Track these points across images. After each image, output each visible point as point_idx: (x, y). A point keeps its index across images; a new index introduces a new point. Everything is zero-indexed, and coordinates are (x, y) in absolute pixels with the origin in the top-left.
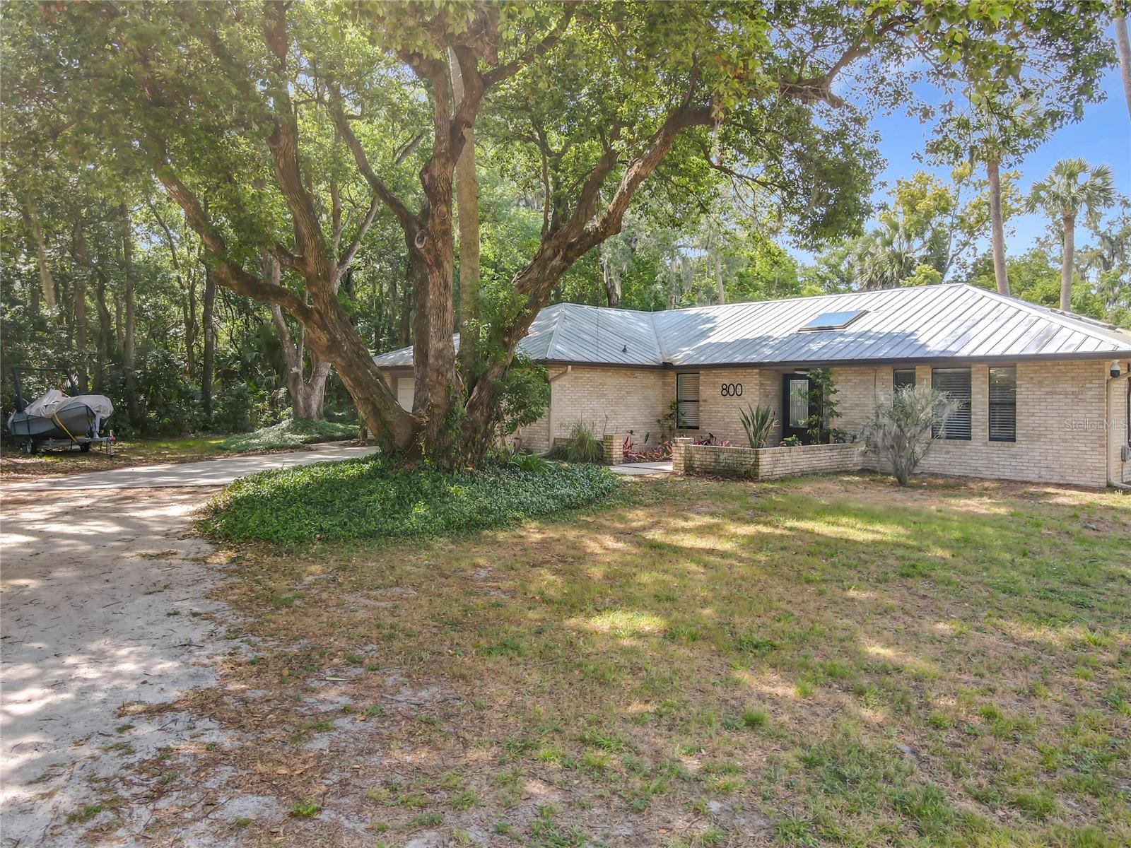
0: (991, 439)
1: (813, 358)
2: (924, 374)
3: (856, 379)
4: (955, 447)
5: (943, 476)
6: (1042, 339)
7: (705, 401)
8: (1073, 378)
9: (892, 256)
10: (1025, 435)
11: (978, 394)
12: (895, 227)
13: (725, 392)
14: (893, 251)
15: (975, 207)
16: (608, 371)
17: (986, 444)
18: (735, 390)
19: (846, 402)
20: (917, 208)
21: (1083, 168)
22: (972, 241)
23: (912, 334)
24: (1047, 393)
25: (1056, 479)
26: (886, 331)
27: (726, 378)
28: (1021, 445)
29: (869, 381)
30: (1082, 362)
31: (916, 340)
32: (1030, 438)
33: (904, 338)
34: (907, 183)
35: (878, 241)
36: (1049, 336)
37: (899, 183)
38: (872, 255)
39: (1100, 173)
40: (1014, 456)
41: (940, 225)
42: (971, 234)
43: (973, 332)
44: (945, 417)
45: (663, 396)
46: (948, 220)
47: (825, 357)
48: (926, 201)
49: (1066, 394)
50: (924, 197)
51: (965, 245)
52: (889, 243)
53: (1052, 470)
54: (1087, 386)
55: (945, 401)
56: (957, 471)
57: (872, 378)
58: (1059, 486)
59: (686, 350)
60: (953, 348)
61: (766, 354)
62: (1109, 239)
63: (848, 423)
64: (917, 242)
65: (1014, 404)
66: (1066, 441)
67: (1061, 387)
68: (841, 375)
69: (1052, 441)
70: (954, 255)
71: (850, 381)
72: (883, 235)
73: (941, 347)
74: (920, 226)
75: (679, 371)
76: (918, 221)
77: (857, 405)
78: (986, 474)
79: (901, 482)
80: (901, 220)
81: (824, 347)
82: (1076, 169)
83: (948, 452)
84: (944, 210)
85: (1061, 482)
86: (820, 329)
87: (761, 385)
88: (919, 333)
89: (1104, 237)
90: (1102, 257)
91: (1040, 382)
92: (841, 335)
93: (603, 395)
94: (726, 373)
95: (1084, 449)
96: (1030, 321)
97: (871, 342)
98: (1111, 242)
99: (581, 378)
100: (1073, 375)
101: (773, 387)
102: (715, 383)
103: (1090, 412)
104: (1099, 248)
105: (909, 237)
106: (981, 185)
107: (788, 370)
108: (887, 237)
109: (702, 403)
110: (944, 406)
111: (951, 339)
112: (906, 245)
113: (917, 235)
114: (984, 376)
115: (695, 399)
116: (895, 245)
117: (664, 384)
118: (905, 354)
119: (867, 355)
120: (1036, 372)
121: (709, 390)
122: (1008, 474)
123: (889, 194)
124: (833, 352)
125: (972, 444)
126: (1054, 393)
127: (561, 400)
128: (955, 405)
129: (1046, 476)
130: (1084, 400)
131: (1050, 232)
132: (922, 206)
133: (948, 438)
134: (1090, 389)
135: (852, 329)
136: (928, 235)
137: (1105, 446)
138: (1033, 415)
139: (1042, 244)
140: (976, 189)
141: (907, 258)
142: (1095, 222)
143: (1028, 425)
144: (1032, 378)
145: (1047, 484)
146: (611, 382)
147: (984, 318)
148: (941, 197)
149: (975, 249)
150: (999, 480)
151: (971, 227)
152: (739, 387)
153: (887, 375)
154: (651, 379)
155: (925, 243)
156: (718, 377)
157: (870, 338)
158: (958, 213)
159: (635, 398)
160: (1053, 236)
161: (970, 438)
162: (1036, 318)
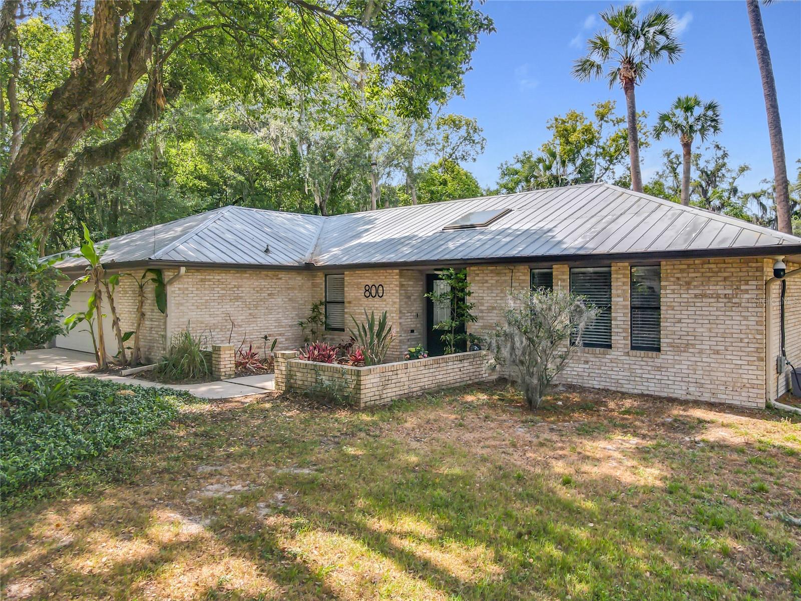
0: (633, 348)
1: (447, 257)
2: (561, 274)
3: (492, 280)
4: (594, 356)
5: (582, 389)
6: (690, 233)
7: (350, 302)
8: (725, 279)
9: (551, 178)
10: (670, 345)
11: (618, 296)
12: (553, 155)
13: (367, 294)
14: (552, 175)
15: (614, 140)
16: (245, 272)
17: (627, 354)
18: (377, 292)
19: (482, 305)
20: (570, 140)
21: (698, 103)
22: (611, 167)
23: (550, 230)
24: (696, 296)
25: (706, 397)
26: (525, 227)
27: (369, 278)
28: (666, 356)
29: (505, 281)
30: (737, 259)
31: (553, 237)
32: (678, 349)
33: (540, 235)
34: (562, 120)
35: (541, 166)
36: (697, 230)
37: (556, 120)
38: (536, 177)
39: (711, 107)
40: (659, 369)
41: (588, 155)
42: (611, 161)
43: (613, 227)
44: (582, 325)
45: (313, 297)
46: (593, 150)
47: (459, 256)
48: (576, 134)
49: (718, 297)
50: (575, 131)
51: (606, 170)
52: (549, 168)
53: (702, 385)
54: (743, 287)
55: (583, 306)
56: (596, 384)
57: (508, 278)
58: (711, 406)
59: (335, 251)
60: (590, 245)
61: (406, 254)
62: (706, 173)
63: (484, 327)
64: (570, 168)
65: (658, 308)
66: (717, 352)
67: (711, 289)
68: (477, 275)
69: (701, 352)
70: (598, 178)
71: (487, 282)
72: (544, 161)
73: (579, 242)
74: (572, 155)
75: (327, 272)
76: (571, 150)
77: (494, 308)
78: (627, 388)
79: (530, 406)
80: (558, 150)
81: (462, 245)
82: (692, 103)
83: (586, 362)
84: (590, 142)
85: (713, 400)
86: (462, 227)
87: (401, 286)
88: (557, 230)
89: (703, 172)
90: (701, 186)
91: (688, 283)
92: (482, 233)
93: (238, 298)
94: (368, 273)
95: (739, 362)
96: (673, 215)
97: (508, 239)
98: (708, 175)
99: (209, 280)
100: (726, 274)
101: (416, 288)
102: (358, 284)
103: (746, 318)
104: (699, 180)
105: (563, 163)
106: (618, 122)
107: (430, 270)
108: (547, 163)
109: (346, 305)
110: (581, 312)
111: (589, 235)
112: (562, 169)
113: (569, 160)
114: (625, 276)
115: (339, 300)
116: (554, 171)
117: (314, 286)
118: (541, 252)
119: (500, 254)
120: (682, 271)
121: (353, 291)
122: (653, 389)
123: (549, 128)
124: (468, 250)
125: (613, 354)
126: (704, 296)
127: (182, 304)
128: (593, 313)
129: (695, 393)
130: (739, 305)
131: (665, 168)
132: (573, 138)
133: (586, 345)
134: (746, 292)
135: (493, 227)
136: (579, 162)
137: (764, 360)
138: (680, 321)
139: (661, 176)
140: (614, 125)
141: (562, 179)
142: (696, 161)
143: (674, 333)
144: (678, 279)
145: (697, 404)
146: (249, 284)
147: (624, 213)
148: (587, 130)
149: (613, 172)
150: (642, 396)
151: (611, 156)
152: (381, 288)
153: (523, 274)
154: (298, 280)
155: (576, 168)
156: (361, 277)
157: (509, 235)
158: (601, 144)
159: (279, 300)
160: (668, 171)
161: (610, 347)
162: (679, 212)
